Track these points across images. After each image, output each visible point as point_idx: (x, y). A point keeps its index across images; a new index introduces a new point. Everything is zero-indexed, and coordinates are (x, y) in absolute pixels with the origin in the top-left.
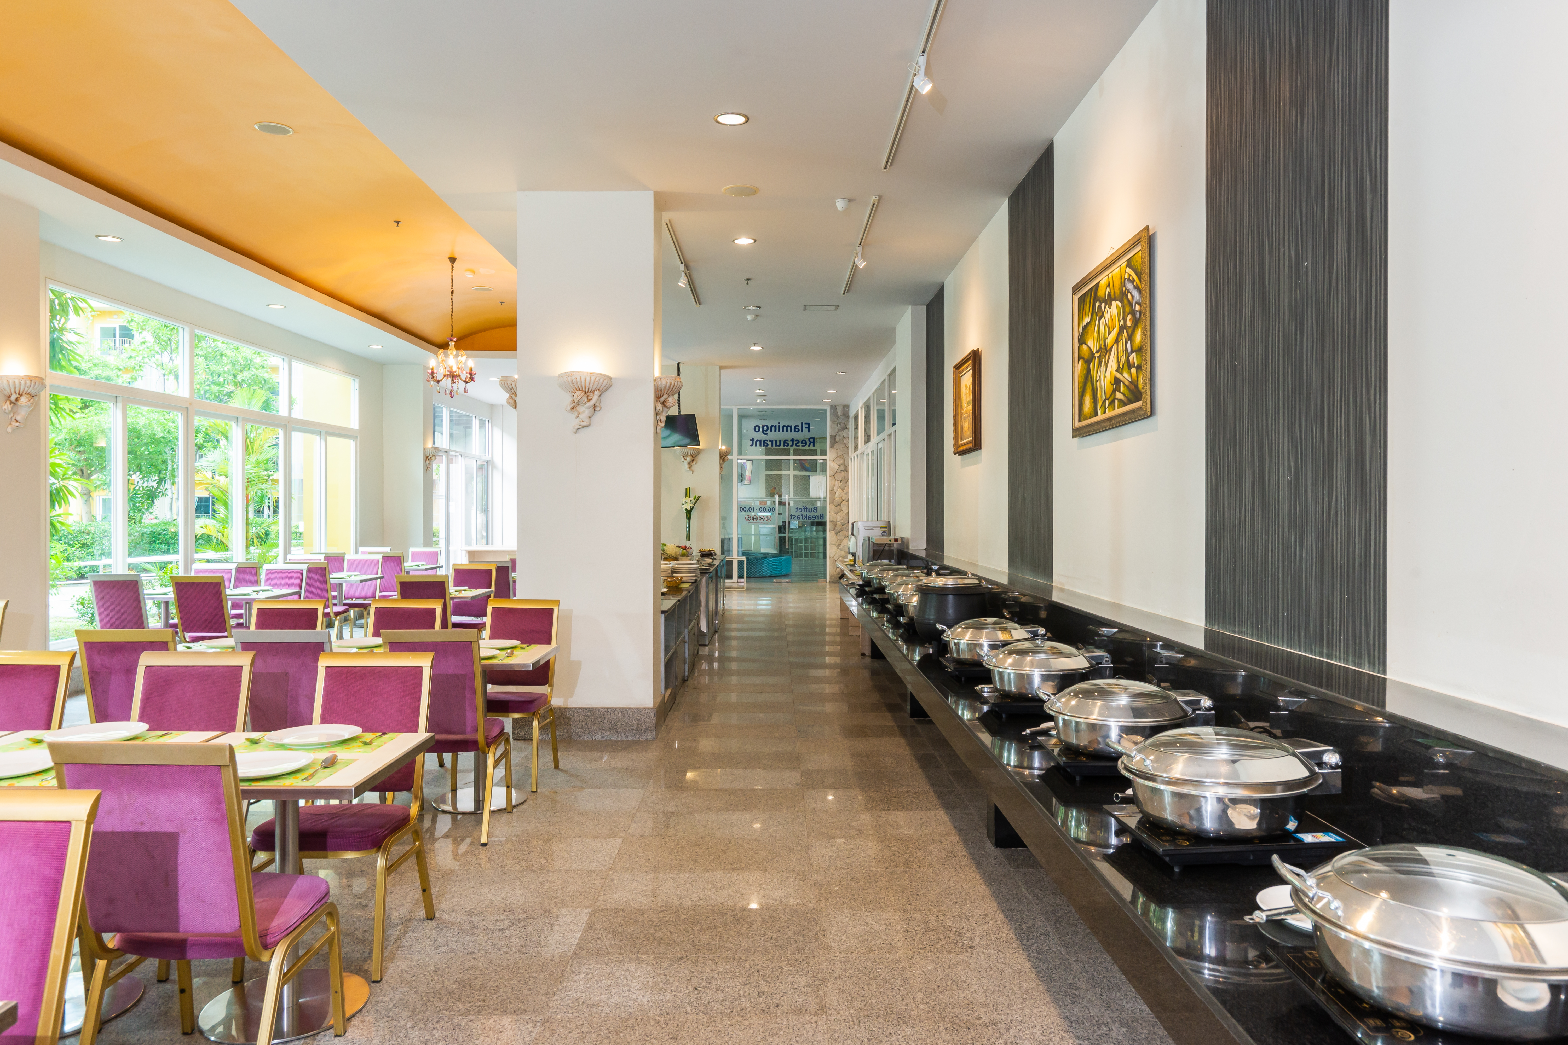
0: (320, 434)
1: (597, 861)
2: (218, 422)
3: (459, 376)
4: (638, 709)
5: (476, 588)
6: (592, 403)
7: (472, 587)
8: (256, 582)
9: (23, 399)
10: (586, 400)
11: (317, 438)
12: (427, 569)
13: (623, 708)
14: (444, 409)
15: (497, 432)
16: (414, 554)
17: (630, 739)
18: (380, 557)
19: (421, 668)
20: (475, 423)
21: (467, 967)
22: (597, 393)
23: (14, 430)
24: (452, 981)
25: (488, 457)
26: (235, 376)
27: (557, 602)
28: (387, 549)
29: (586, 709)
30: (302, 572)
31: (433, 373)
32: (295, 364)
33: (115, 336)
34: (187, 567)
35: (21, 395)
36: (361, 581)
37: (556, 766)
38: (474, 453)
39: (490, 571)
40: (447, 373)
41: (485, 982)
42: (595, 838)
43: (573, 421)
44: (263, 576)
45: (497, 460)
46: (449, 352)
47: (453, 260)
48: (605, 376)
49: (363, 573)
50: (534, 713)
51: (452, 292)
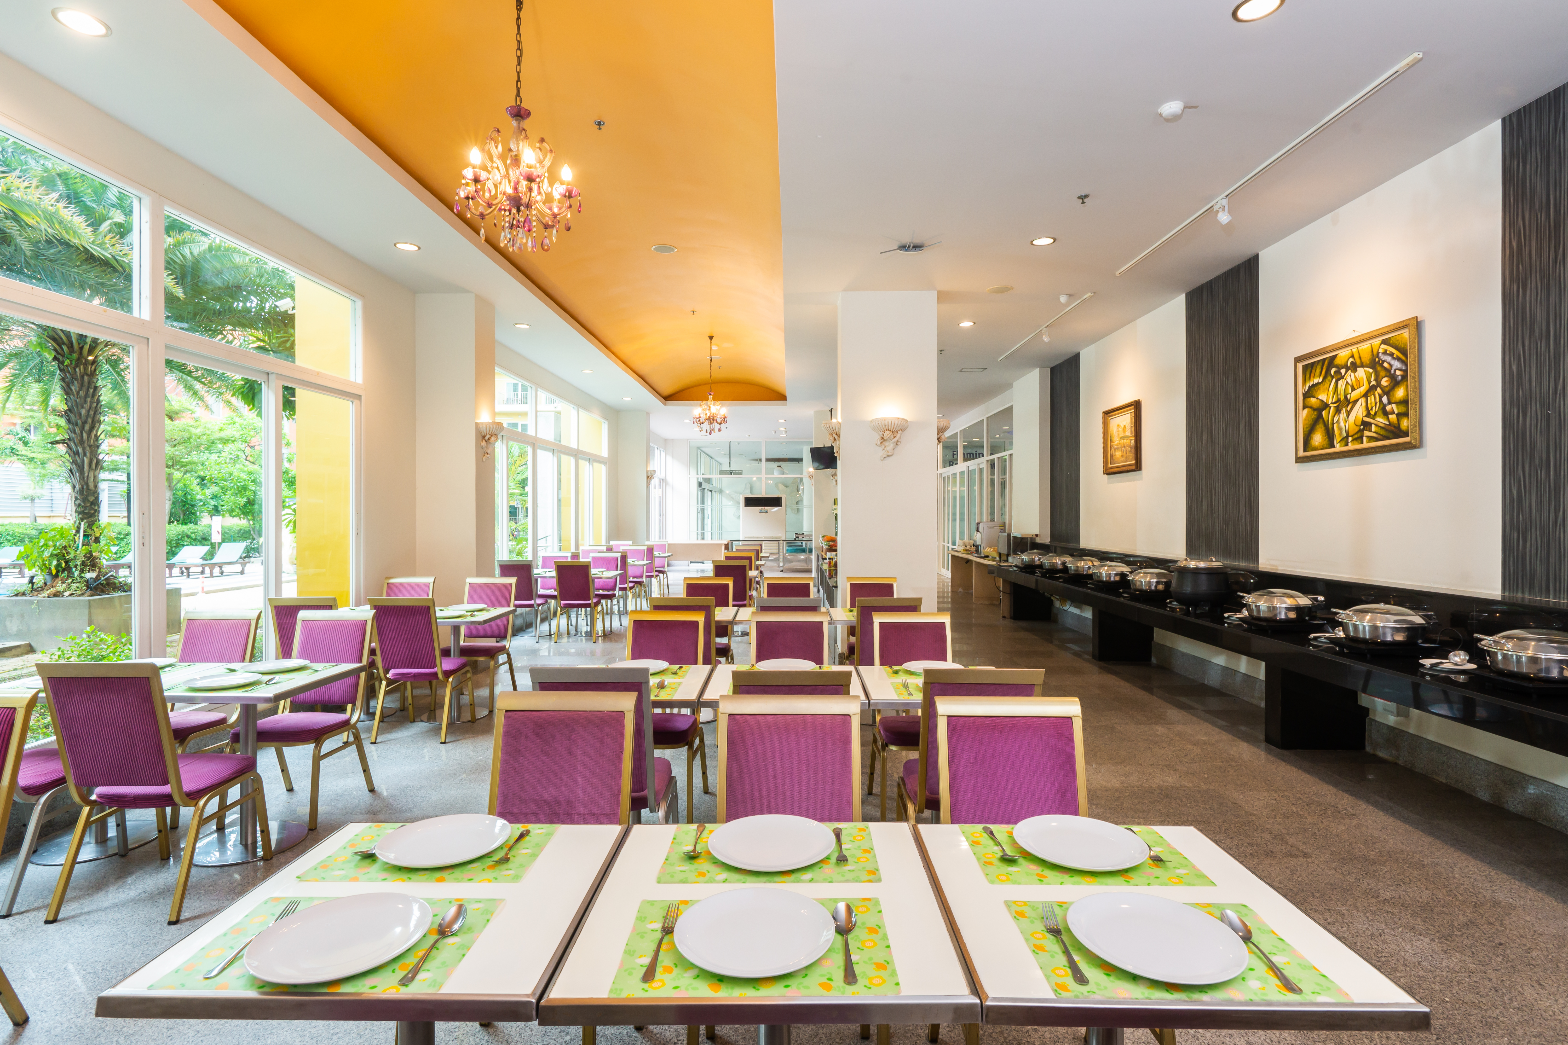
0: (588, 461)
3: (716, 419)
6: (895, 440)
9: (493, 438)
10: (892, 438)
11: (590, 464)
22: (900, 432)
31: (699, 417)
35: (491, 436)
40: (707, 417)
43: (881, 453)
46: (709, 402)
47: (711, 338)
48: (905, 420)
51: (711, 360)
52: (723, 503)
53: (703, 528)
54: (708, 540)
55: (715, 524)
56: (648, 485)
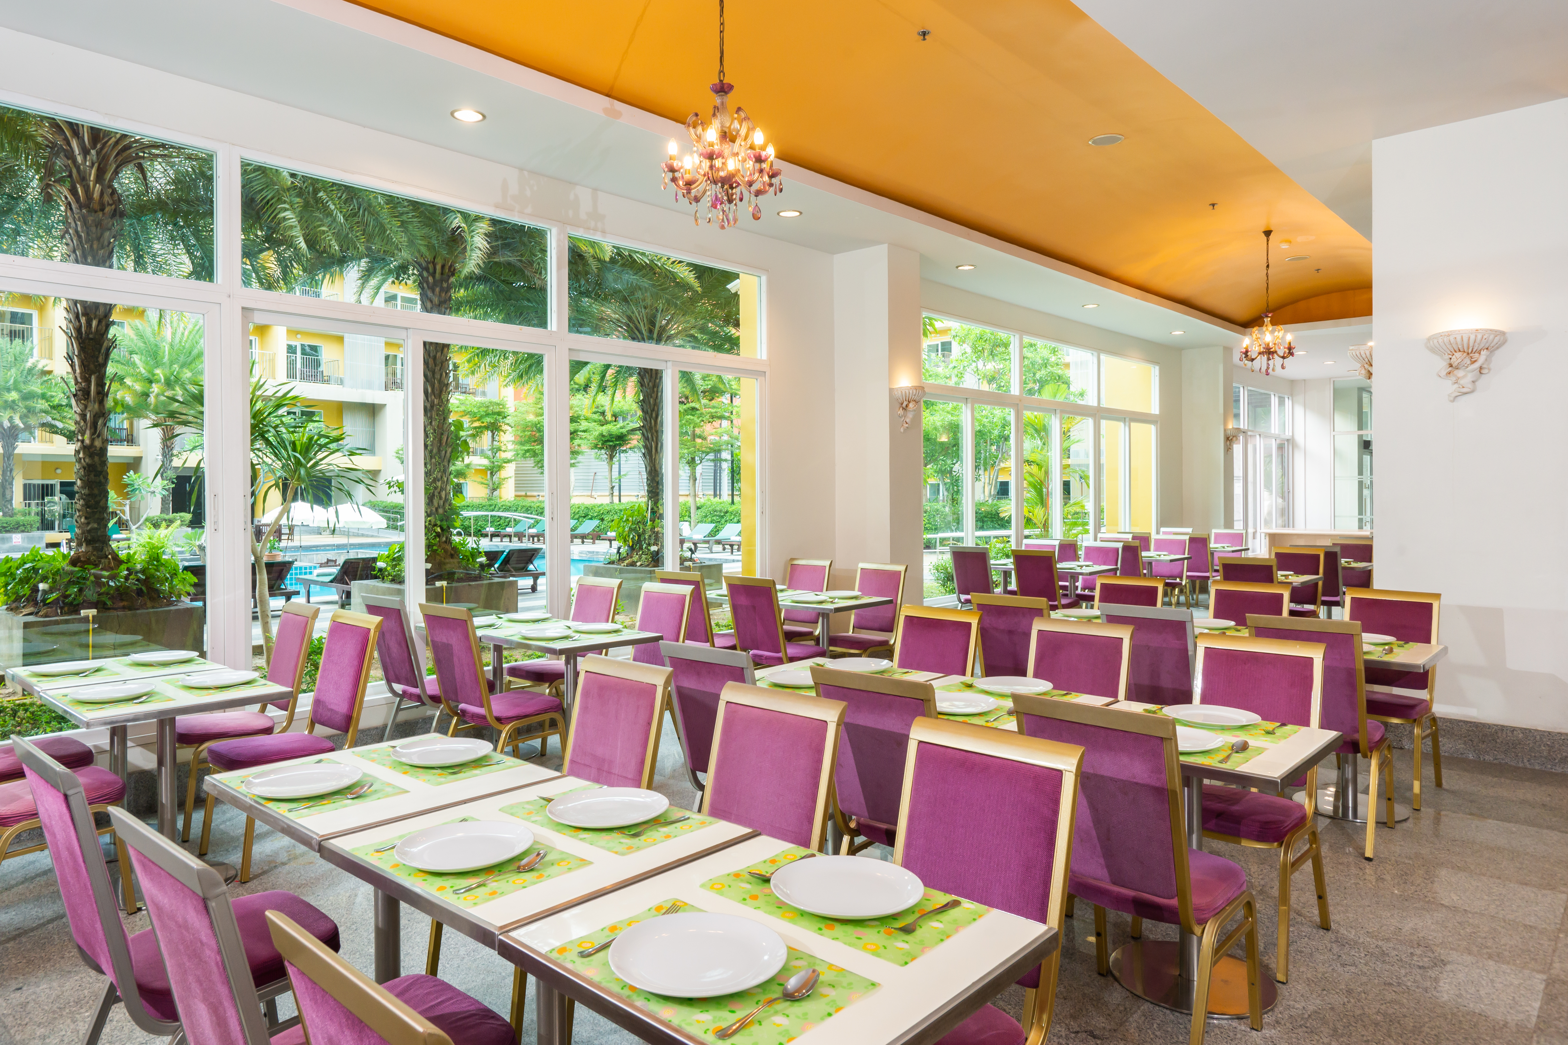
0: (1124, 421)
1: (1536, 915)
2: (1040, 415)
3: (1276, 352)
4: (1549, 733)
5: (1303, 573)
6: (1476, 365)
7: (1298, 572)
8: (1075, 558)
9: (911, 405)
10: (1469, 362)
11: (1122, 424)
12: (1233, 551)
13: (1526, 729)
14: (1242, 389)
15: (1299, 411)
16: (1217, 535)
17: (1537, 767)
18: (1187, 538)
19: (1312, 659)
20: (1274, 401)
21: (1388, 999)
22: (1484, 353)
23: (905, 430)
24: (1374, 1011)
25: (1288, 434)
26: (1034, 374)
27: (1438, 596)
28: (1190, 530)
29: (1471, 722)
30: (1117, 550)
31: (1247, 352)
32: (1103, 357)
33: (937, 351)
34: (1019, 543)
35: (909, 402)
36: (1172, 561)
37: (1439, 784)
38: (1273, 432)
39: (1318, 556)
40: (1262, 350)
41: (1417, 1025)
42: (1521, 884)
43: (1448, 387)
44: (1081, 553)
45: (1299, 439)
46: (1264, 328)
47: (1268, 233)
48: (1496, 331)
49: (1171, 553)
50: (1415, 721)
51: (1268, 266)
56: (1229, 449)
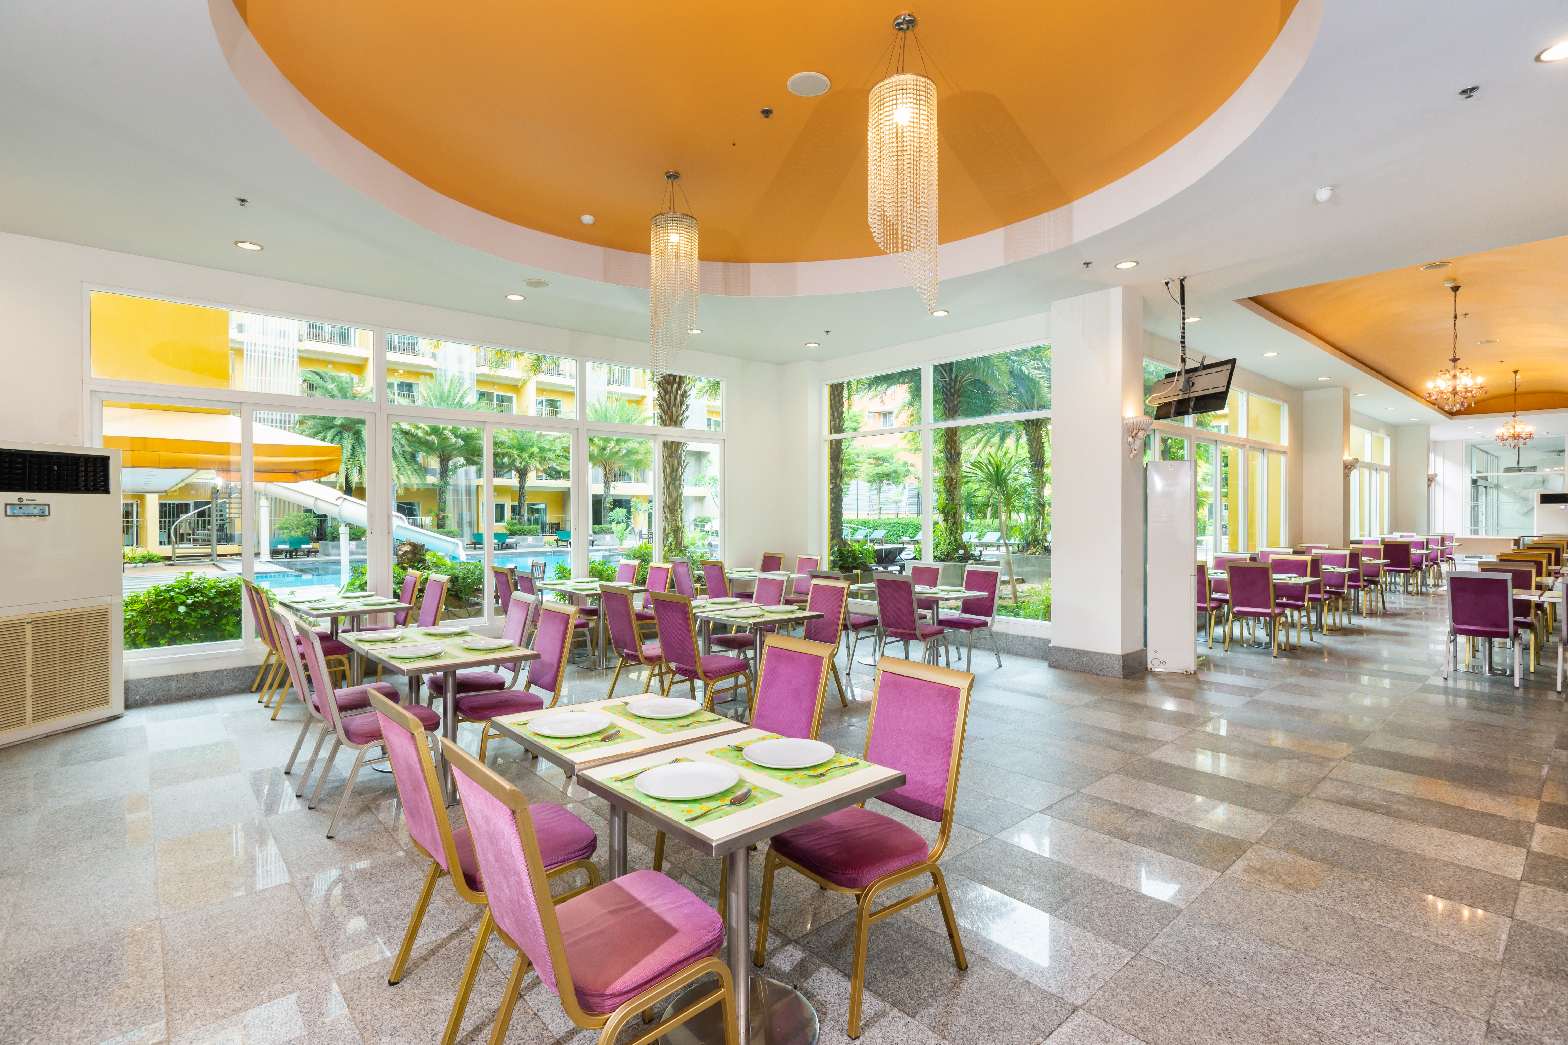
0: (1263, 451)
11: (1260, 454)
52: (1500, 500)
53: (1476, 524)
54: (1482, 535)
55: (1491, 522)
56: (1429, 486)
